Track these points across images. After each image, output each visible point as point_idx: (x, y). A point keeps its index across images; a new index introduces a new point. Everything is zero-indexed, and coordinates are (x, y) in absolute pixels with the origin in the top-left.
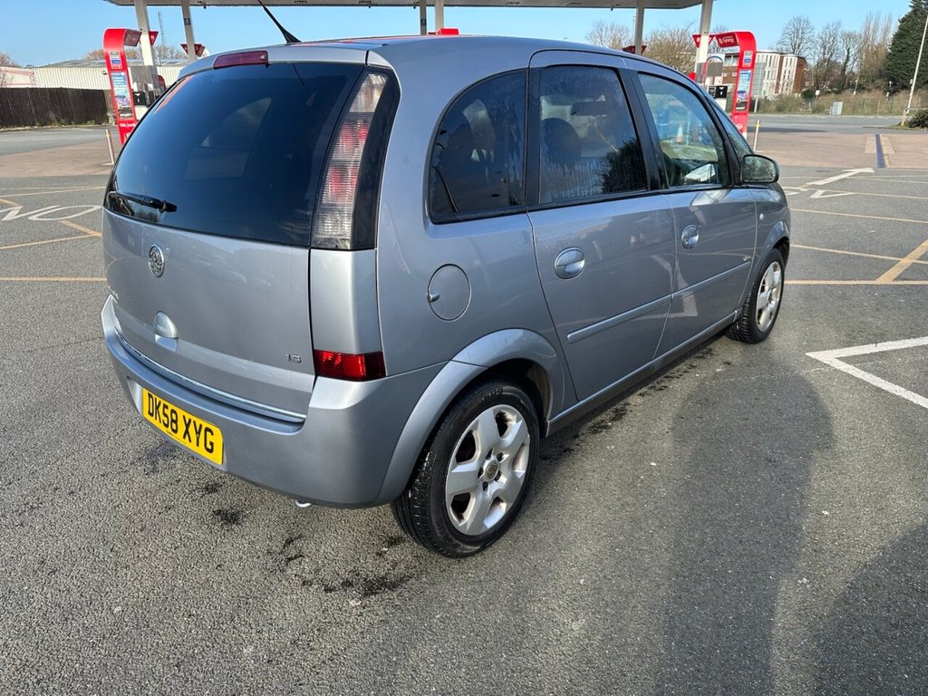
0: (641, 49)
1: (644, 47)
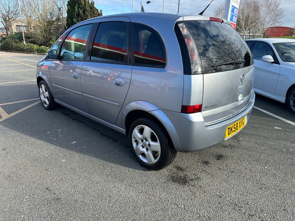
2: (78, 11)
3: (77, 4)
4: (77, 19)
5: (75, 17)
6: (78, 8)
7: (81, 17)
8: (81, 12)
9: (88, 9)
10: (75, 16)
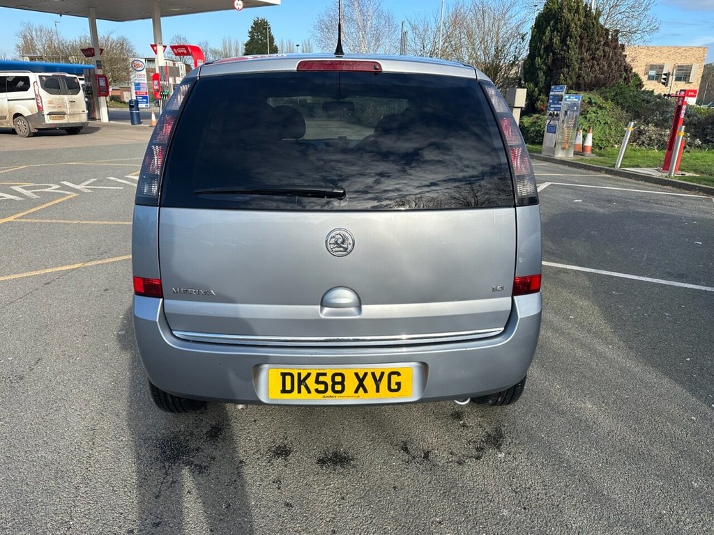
0: (100, 51)
1: (102, 50)
2: (551, 39)
3: (552, 23)
4: (545, 59)
5: (540, 55)
6: (552, 31)
7: (554, 53)
8: (556, 40)
9: (575, 30)
10: (542, 52)
